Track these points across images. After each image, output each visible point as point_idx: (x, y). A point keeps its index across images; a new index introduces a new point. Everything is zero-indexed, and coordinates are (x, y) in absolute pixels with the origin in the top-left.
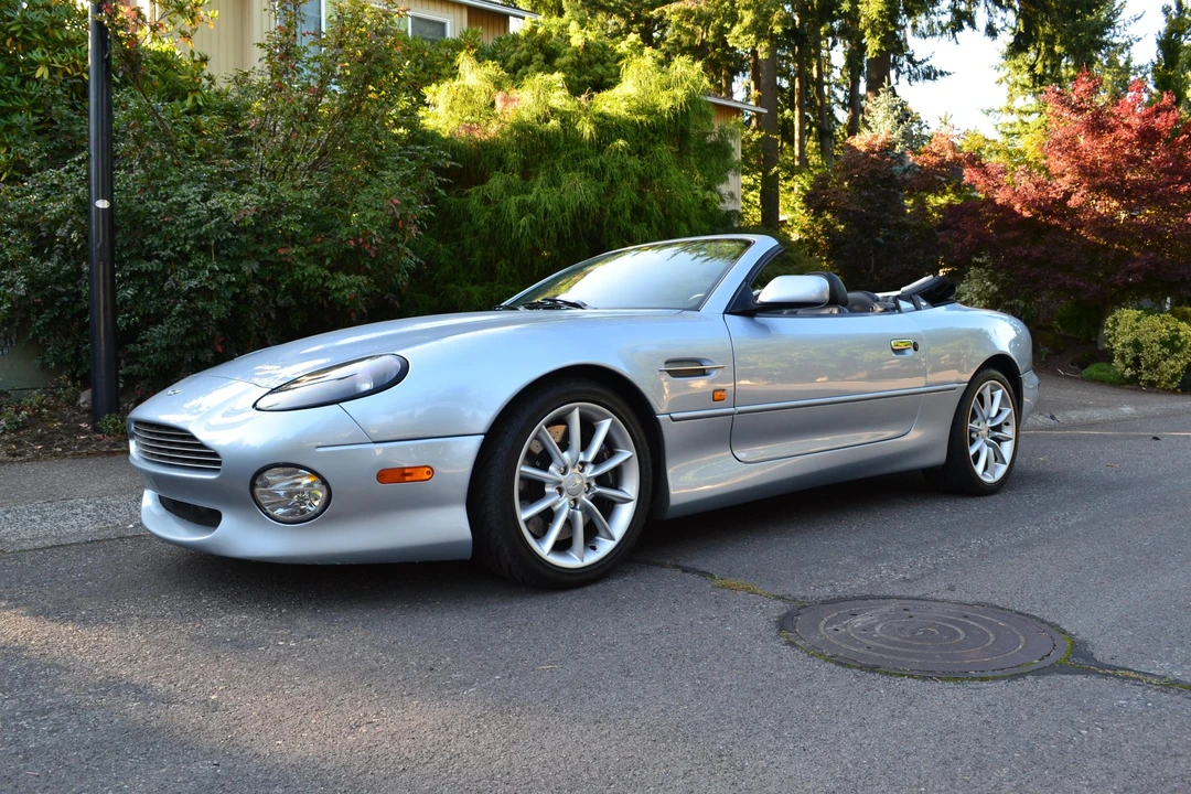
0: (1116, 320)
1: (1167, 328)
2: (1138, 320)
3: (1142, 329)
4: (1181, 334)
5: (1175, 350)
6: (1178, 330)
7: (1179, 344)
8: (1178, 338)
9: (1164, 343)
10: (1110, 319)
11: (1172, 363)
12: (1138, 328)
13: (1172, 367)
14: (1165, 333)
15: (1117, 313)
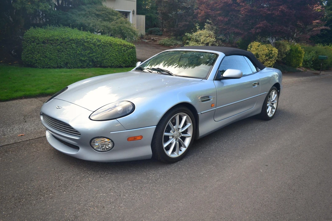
0: (251, 46)
1: (268, 50)
2: (258, 46)
3: (259, 50)
4: (273, 52)
5: (270, 58)
6: (272, 50)
7: (272, 56)
8: (271, 53)
9: (266, 55)
10: (249, 45)
11: (269, 62)
12: (258, 49)
13: (269, 64)
14: (267, 51)
15: (252, 44)
